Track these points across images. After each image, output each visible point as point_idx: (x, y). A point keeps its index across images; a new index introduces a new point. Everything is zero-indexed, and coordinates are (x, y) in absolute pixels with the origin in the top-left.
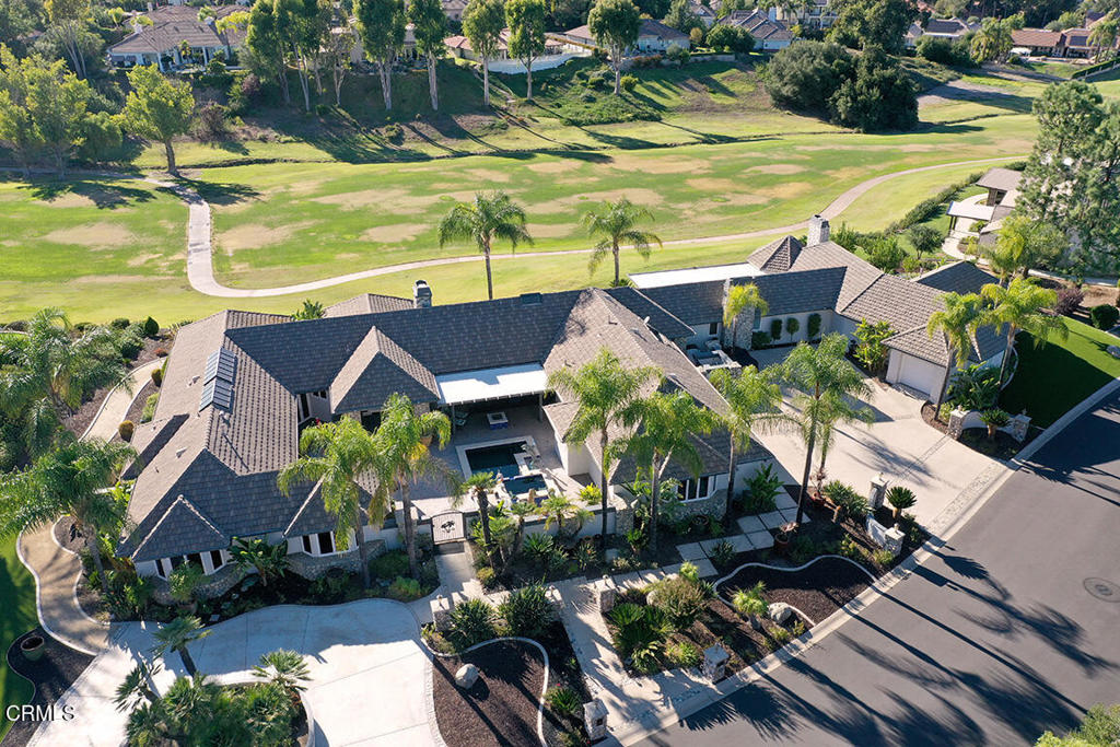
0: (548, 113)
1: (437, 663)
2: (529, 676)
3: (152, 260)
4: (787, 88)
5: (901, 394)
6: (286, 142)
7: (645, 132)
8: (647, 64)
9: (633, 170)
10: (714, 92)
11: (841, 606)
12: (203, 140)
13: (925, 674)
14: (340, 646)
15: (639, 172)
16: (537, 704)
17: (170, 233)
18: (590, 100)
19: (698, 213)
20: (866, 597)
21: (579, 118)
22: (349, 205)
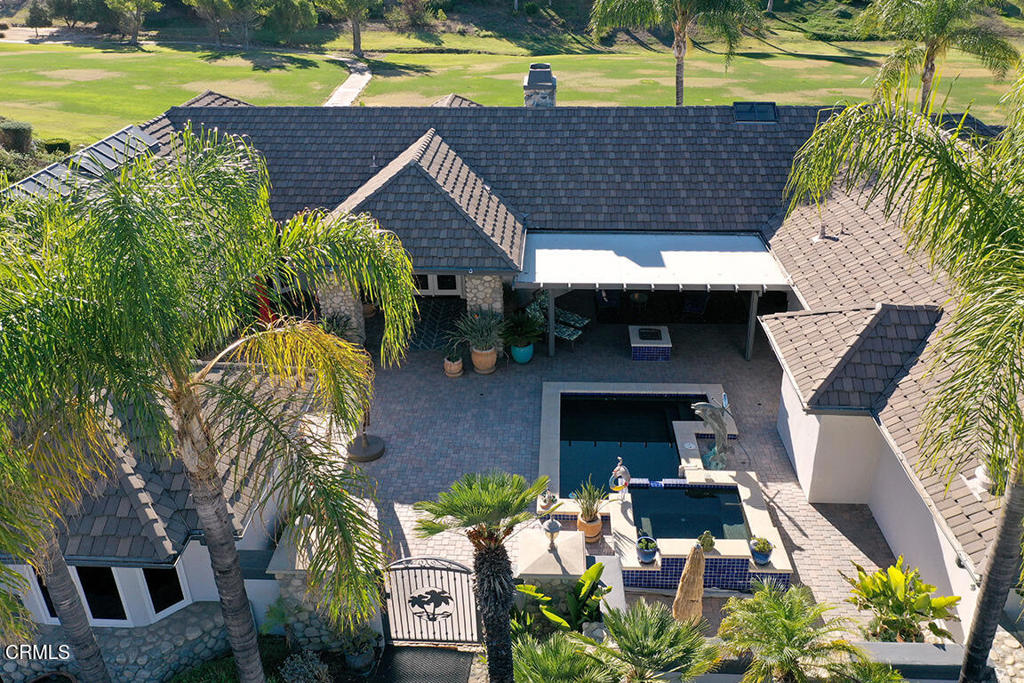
0: (790, 27)
6: (485, 36)
17: (314, 92)
18: (845, 15)
21: (828, 33)
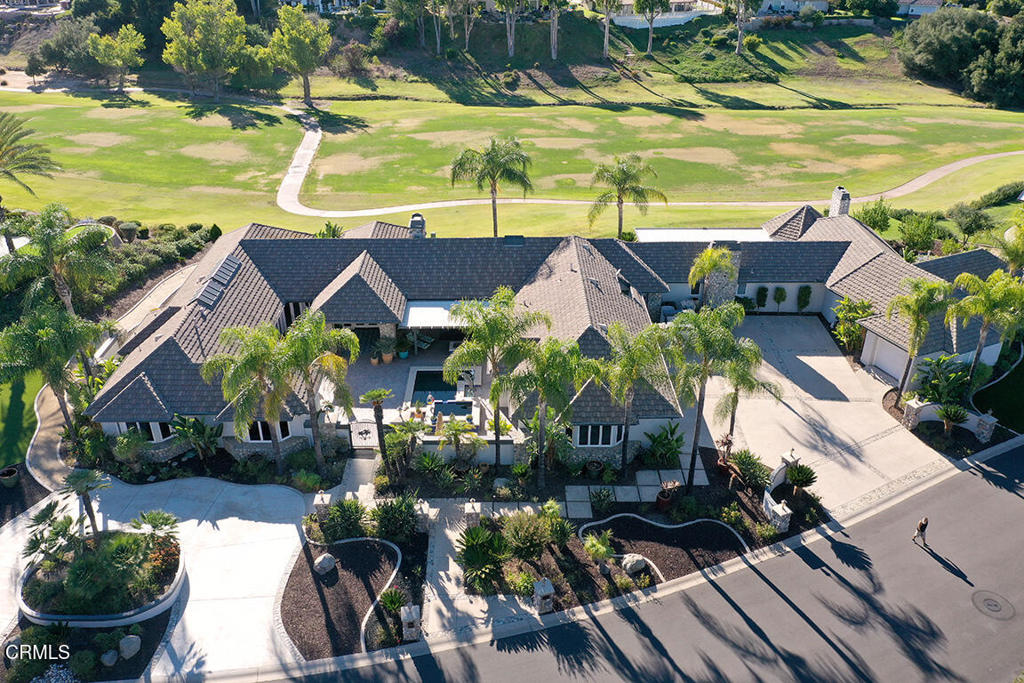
0: (663, 69)
1: (306, 549)
2: (378, 574)
3: (256, 177)
4: (919, 56)
5: (870, 376)
6: (412, 81)
7: (756, 93)
8: (777, 25)
9: (722, 129)
10: (842, 57)
11: (700, 568)
12: (342, 75)
13: (749, 646)
14: (236, 519)
15: (726, 133)
16: (373, 599)
17: (280, 154)
18: (710, 58)
19: (767, 177)
20: (730, 565)
21: (693, 76)
22: (439, 142)
